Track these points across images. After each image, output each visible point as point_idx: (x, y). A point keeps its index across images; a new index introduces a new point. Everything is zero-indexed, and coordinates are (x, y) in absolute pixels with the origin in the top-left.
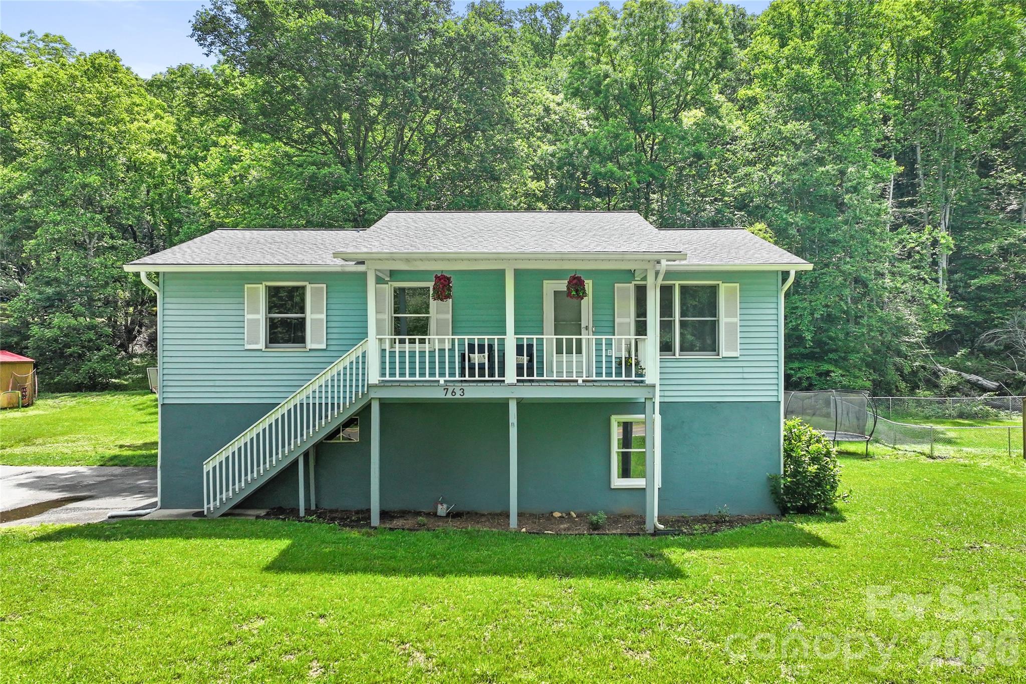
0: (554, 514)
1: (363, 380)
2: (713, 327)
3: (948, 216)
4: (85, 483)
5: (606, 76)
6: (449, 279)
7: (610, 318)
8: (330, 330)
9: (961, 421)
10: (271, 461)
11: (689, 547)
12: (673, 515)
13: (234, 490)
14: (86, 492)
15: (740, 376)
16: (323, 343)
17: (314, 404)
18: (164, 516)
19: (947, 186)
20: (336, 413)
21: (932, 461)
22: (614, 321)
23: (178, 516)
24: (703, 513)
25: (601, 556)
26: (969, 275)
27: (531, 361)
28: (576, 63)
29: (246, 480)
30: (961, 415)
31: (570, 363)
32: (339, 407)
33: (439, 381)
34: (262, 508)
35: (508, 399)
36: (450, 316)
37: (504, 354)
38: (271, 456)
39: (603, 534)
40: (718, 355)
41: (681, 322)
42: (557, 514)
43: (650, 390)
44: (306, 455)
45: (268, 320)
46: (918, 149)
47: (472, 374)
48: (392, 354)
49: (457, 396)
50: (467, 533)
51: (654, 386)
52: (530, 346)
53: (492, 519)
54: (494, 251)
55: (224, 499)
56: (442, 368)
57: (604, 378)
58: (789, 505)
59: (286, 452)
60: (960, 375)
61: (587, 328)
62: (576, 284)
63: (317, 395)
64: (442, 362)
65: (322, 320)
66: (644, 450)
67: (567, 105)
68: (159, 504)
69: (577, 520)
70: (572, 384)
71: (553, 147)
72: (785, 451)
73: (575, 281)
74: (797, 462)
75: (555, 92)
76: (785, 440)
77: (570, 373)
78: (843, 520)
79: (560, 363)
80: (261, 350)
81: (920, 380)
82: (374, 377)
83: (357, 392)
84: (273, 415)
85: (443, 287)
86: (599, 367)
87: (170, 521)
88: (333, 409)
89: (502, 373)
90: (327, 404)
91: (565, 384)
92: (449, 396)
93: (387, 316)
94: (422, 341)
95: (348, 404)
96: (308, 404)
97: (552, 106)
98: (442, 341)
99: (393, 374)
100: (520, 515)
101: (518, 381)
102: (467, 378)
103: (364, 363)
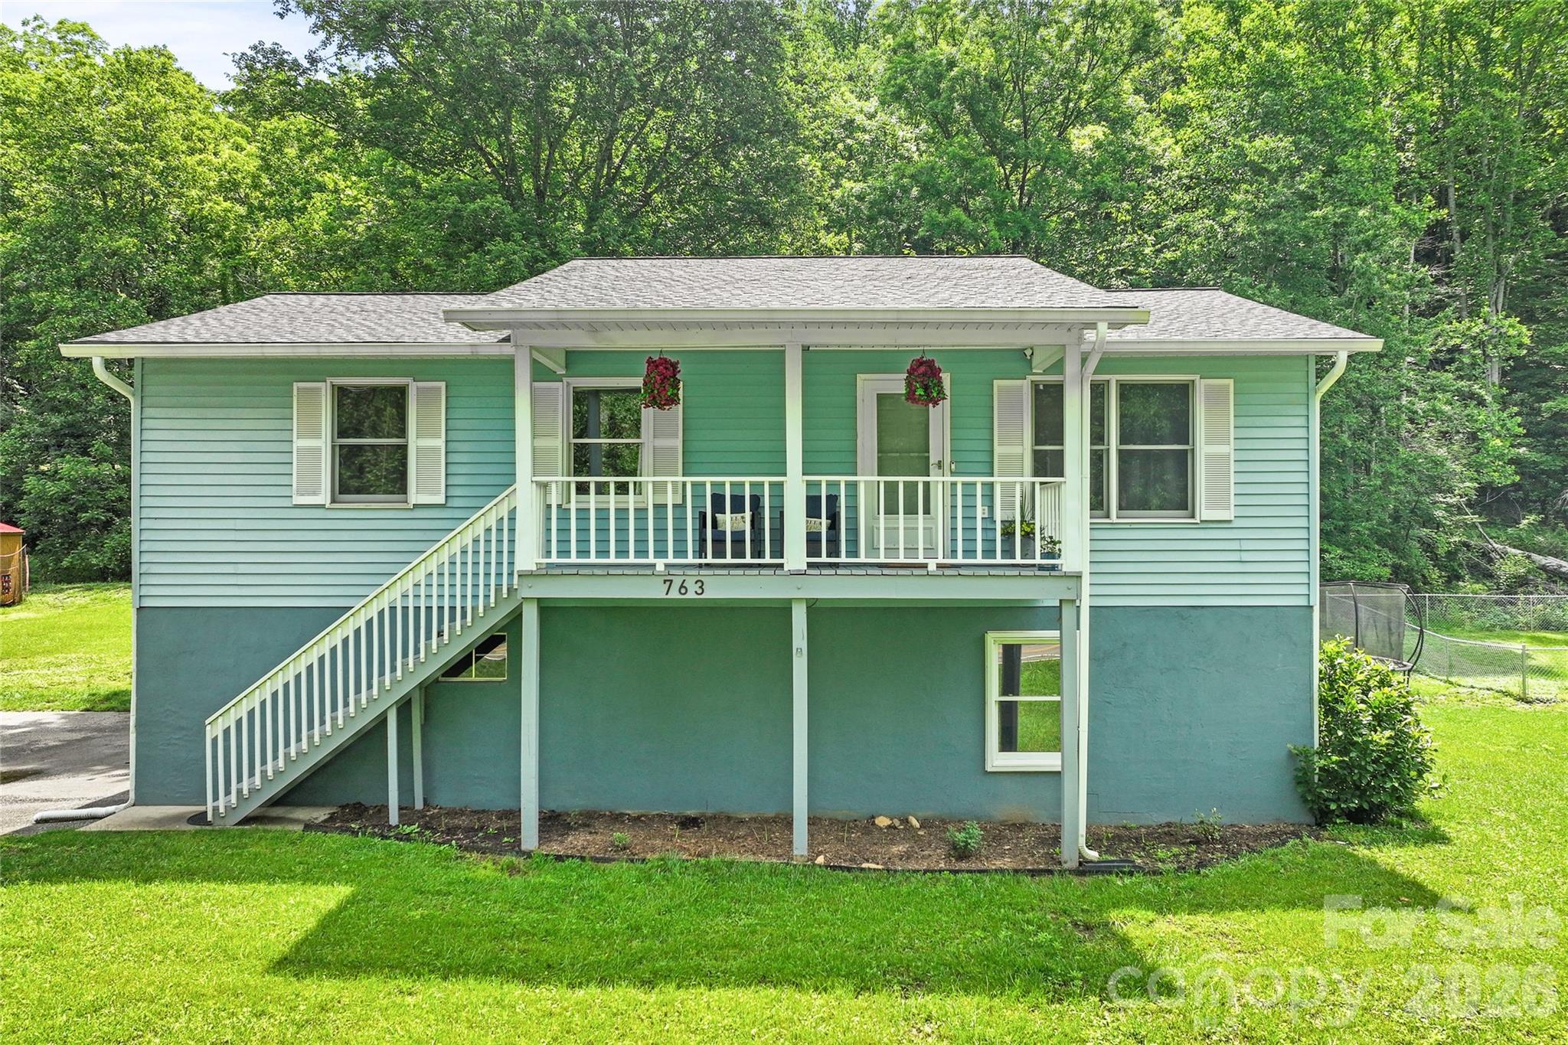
0: (877, 821)
1: (511, 564)
2: (1183, 462)
3: (1501, 300)
4: (41, 745)
5: (952, 64)
6: (674, 366)
7: (985, 446)
8: (453, 469)
9: (1549, 635)
10: (334, 719)
11: (1163, 906)
12: (1109, 823)
13: (264, 773)
14: (33, 762)
15: (1235, 557)
16: (438, 493)
17: (417, 609)
18: (133, 823)
19: (1499, 251)
20: (458, 627)
21: (1527, 706)
22: (992, 452)
23: (160, 821)
24: (1163, 820)
25: (984, 929)
26: (1536, 395)
27: (834, 526)
28: (900, 45)
29: (287, 755)
30: (1546, 625)
31: (911, 531)
32: (464, 616)
33: (654, 565)
34: (323, 805)
35: (790, 601)
36: (678, 443)
37: (782, 513)
38: (334, 708)
39: (981, 871)
40: (1193, 517)
41: (1120, 452)
42: (883, 821)
43: (1072, 583)
44: (404, 707)
45: (337, 449)
46: (1451, 191)
47: (719, 553)
48: (563, 512)
49: (691, 595)
50: (708, 868)
51: (1078, 577)
52: (833, 500)
53: (757, 829)
54: (764, 307)
55: (245, 792)
56: (661, 541)
57: (979, 560)
58: (1333, 807)
59: (364, 701)
60: (1529, 557)
61: (940, 465)
62: (924, 374)
63: (422, 591)
64: (661, 530)
65: (436, 450)
66: (1058, 698)
67: (882, 117)
68: (132, 795)
69: (921, 833)
70: (916, 572)
71: (861, 185)
72: (1323, 701)
73: (922, 369)
74: (1351, 724)
75: (864, 96)
76: (1321, 680)
77: (911, 550)
78: (1444, 839)
79: (892, 531)
80: (322, 506)
81: (1460, 565)
82: (528, 557)
83: (499, 586)
84: (339, 630)
85: (662, 380)
86: (970, 541)
87: (140, 834)
88: (452, 619)
89: (778, 551)
90: (441, 609)
91: (901, 572)
92: (674, 594)
93: (559, 443)
94: (622, 488)
95: (481, 609)
96: (405, 609)
97: (860, 119)
98: (659, 488)
99: (564, 552)
100: (813, 821)
101: (810, 565)
102: (710, 560)
103: (512, 530)
